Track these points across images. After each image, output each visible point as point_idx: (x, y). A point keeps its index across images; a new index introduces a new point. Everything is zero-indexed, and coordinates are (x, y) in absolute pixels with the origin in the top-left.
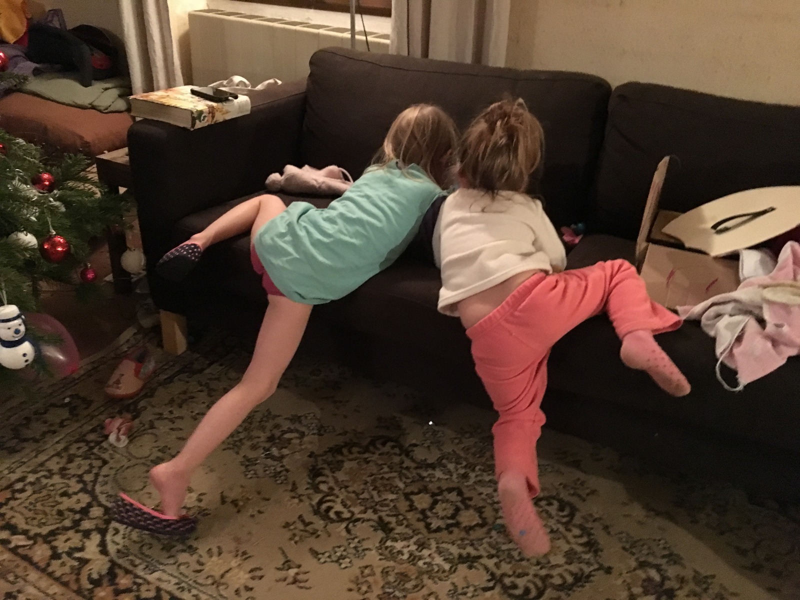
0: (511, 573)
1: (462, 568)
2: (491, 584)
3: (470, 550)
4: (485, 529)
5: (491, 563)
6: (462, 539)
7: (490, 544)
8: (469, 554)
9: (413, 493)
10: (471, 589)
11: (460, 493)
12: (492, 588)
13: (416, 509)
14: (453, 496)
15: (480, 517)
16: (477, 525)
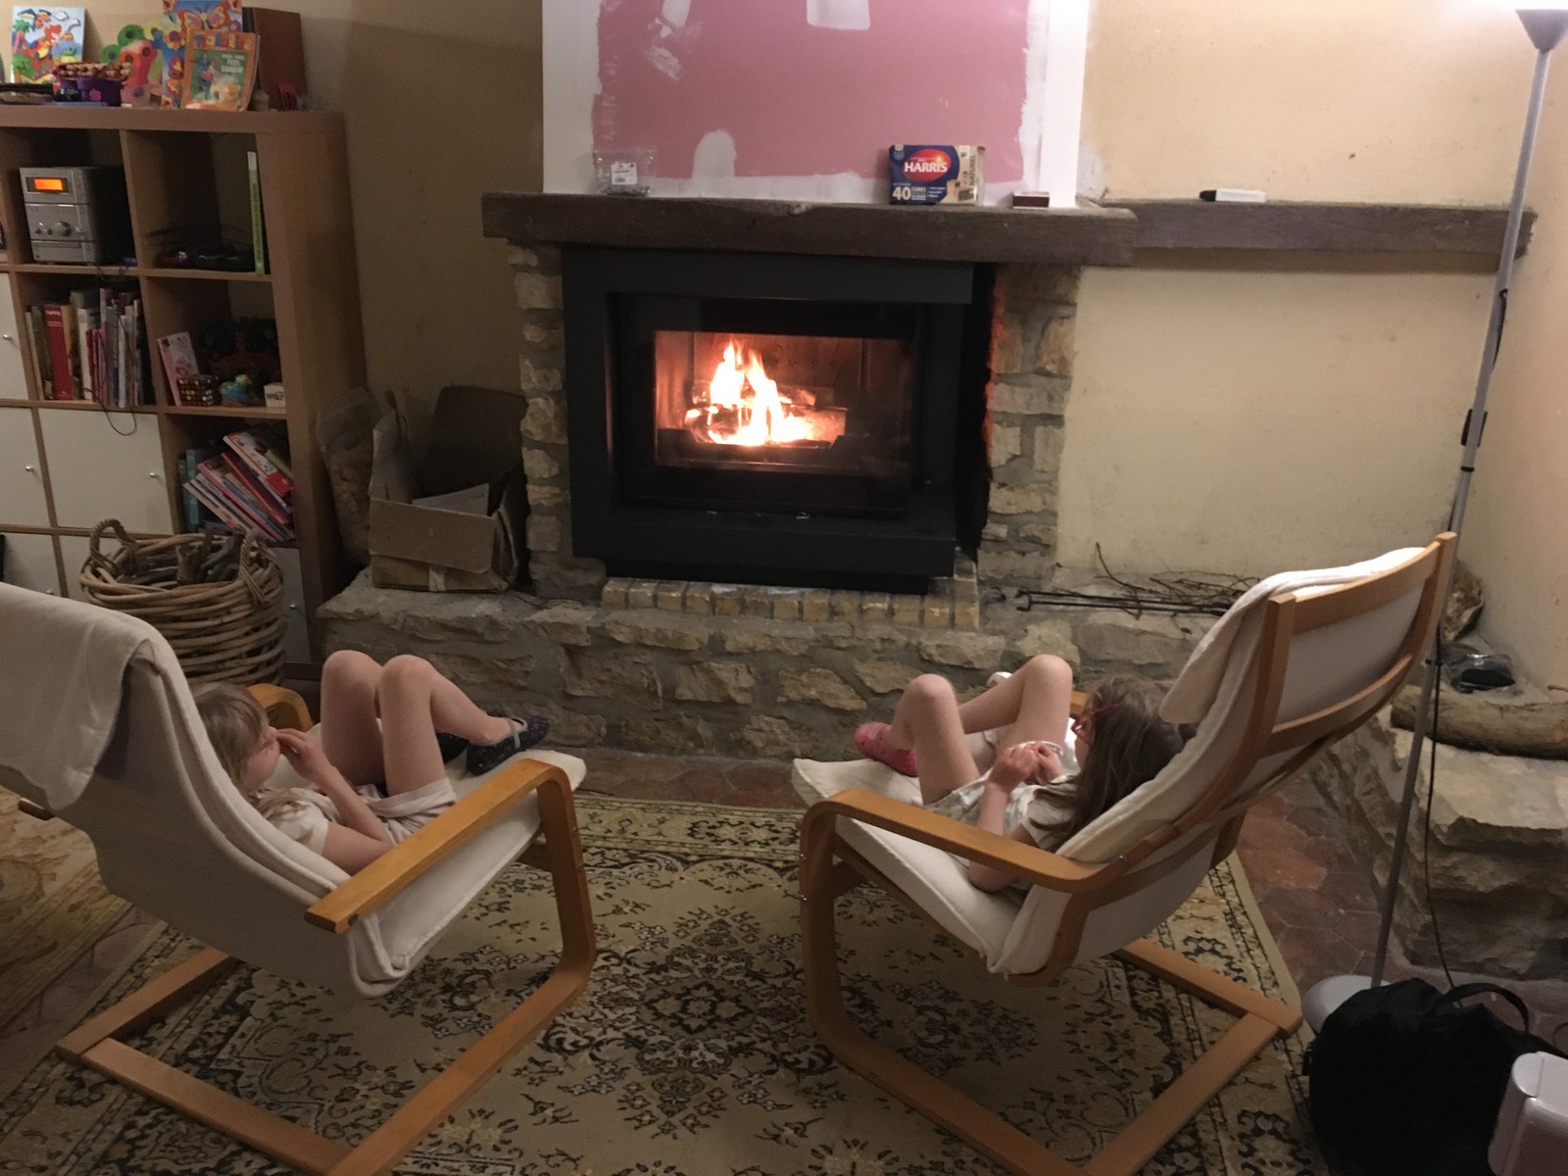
0: (612, 968)
1: (661, 961)
2: (629, 956)
3: (657, 978)
4: (647, 1000)
5: (633, 971)
6: (668, 984)
7: (639, 986)
8: (658, 973)
9: (742, 1015)
10: (647, 948)
11: (687, 1029)
12: (628, 953)
13: (730, 1000)
14: (694, 1024)
15: (655, 1008)
16: (656, 1001)
